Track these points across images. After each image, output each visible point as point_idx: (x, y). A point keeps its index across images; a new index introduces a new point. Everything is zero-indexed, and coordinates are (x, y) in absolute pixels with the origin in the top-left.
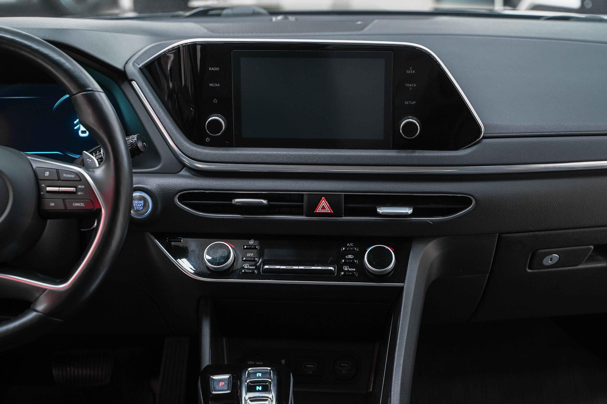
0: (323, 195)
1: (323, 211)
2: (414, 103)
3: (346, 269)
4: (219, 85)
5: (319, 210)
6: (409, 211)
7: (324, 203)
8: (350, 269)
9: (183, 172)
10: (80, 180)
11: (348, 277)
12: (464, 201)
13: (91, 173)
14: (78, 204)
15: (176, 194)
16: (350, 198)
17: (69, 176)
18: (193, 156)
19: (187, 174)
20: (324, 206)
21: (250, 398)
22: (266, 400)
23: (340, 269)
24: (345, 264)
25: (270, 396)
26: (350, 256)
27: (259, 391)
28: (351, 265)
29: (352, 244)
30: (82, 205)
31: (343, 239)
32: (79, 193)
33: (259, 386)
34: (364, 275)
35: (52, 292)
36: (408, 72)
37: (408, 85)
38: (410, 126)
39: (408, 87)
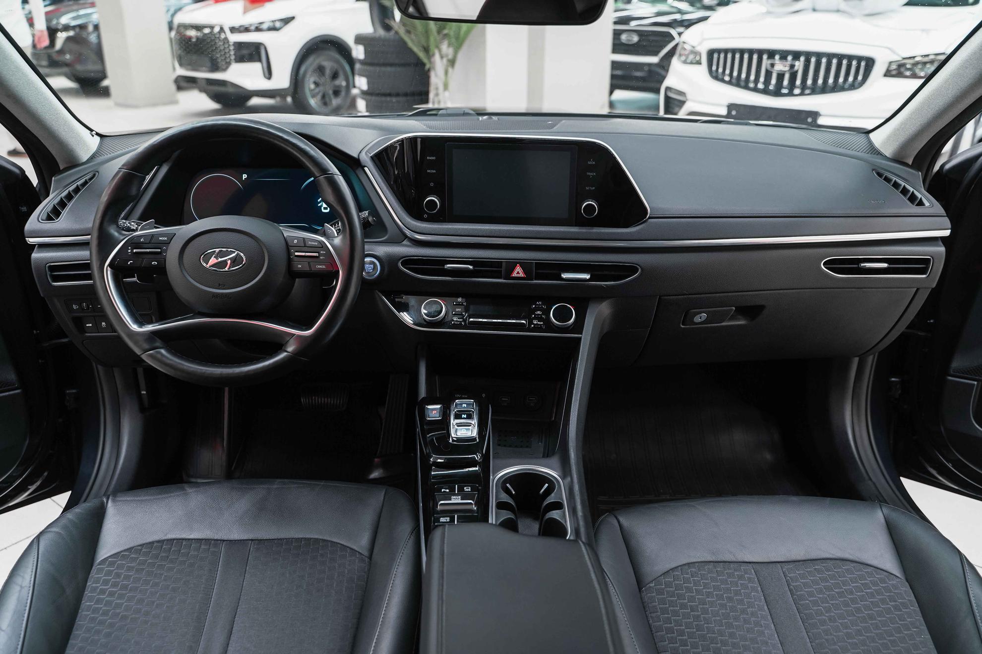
0: (518, 263)
1: (518, 275)
2: (594, 188)
3: (535, 323)
4: (435, 172)
5: (515, 275)
6: (587, 276)
7: (518, 269)
8: (538, 323)
9: (405, 242)
10: (322, 247)
11: (537, 329)
12: (632, 269)
13: (331, 241)
14: (321, 267)
15: (400, 260)
16: (540, 265)
17: (313, 243)
18: (413, 229)
19: (408, 243)
20: (518, 272)
21: (456, 424)
22: (470, 426)
23: (531, 323)
24: (535, 318)
25: (473, 423)
26: (539, 312)
27: (464, 418)
28: (540, 319)
29: (540, 303)
30: (324, 267)
31: (534, 299)
32: (321, 258)
33: (464, 414)
34: (550, 327)
35: (299, 337)
36: (590, 163)
37: (589, 174)
38: (590, 208)
39: (589, 176)
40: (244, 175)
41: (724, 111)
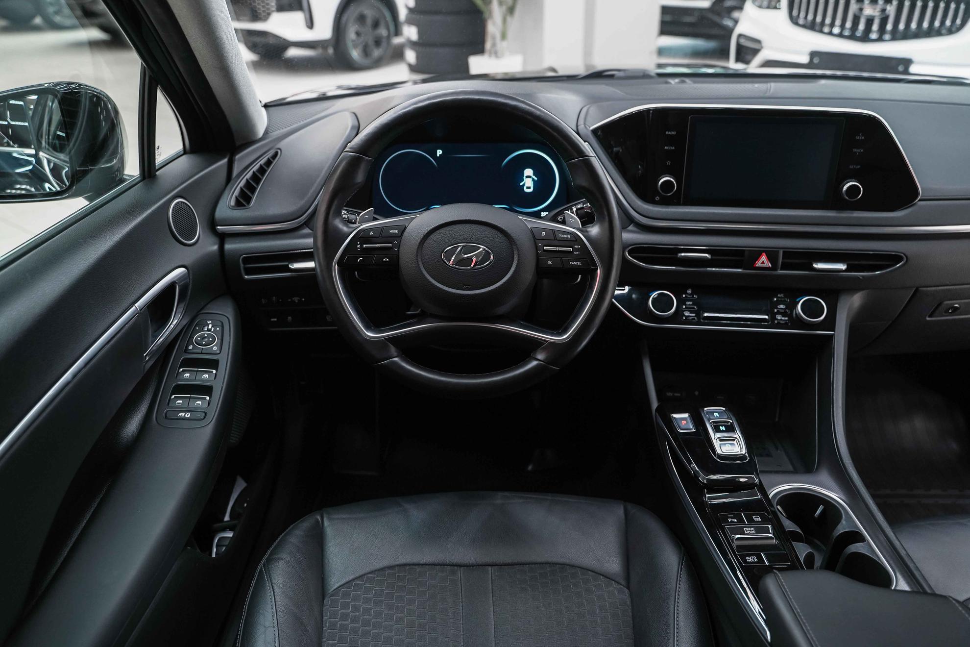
0: (764, 251)
1: (763, 265)
2: (859, 167)
3: (779, 318)
4: (674, 148)
5: (759, 264)
6: (842, 267)
7: (764, 258)
8: (783, 318)
9: (631, 228)
10: (576, 241)
11: (779, 325)
12: (896, 258)
13: (586, 234)
14: (576, 263)
15: (629, 247)
16: (789, 254)
17: (565, 236)
18: (644, 214)
19: (635, 229)
20: (763, 261)
21: (718, 438)
22: (734, 440)
23: (773, 318)
24: (778, 313)
25: (737, 436)
26: (782, 306)
27: (723, 431)
28: (784, 314)
29: (782, 295)
30: (579, 263)
31: (775, 291)
32: (575, 253)
33: (722, 426)
34: (797, 322)
35: (553, 344)
36: (857, 138)
37: (856, 150)
38: (853, 190)
39: (856, 153)
40: (438, 151)
41: (805, 60)
